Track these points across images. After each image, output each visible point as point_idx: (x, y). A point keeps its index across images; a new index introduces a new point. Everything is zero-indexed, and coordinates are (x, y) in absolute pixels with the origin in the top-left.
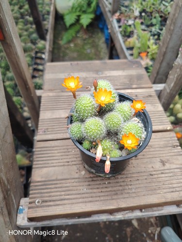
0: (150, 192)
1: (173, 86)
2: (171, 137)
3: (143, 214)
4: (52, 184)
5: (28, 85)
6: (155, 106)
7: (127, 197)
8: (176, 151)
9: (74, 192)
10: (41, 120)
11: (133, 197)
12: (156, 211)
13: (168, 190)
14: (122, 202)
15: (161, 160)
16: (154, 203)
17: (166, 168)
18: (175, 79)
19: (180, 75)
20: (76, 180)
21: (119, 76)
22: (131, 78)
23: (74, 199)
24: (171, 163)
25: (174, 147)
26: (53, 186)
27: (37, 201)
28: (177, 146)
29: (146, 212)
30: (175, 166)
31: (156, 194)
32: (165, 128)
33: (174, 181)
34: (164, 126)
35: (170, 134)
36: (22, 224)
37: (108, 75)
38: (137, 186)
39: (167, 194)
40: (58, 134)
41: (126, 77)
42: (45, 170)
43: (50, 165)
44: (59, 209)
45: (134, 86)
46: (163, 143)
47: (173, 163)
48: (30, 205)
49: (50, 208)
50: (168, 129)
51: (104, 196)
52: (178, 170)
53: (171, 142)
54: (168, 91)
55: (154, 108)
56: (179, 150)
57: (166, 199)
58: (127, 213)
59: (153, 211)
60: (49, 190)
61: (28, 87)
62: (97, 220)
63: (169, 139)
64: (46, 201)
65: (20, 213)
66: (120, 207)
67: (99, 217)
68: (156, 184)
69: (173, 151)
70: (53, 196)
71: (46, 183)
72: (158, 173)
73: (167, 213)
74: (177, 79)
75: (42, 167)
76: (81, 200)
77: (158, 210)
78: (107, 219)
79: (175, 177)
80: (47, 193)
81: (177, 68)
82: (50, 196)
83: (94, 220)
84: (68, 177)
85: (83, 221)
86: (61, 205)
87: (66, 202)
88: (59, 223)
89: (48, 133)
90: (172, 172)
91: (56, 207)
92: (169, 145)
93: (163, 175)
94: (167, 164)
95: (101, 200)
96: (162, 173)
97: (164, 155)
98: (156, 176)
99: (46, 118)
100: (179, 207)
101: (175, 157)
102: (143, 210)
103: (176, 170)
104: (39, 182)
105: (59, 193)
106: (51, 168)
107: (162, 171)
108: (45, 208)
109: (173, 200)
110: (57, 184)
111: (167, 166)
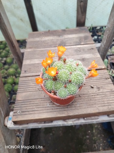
0: (89, 106)
1: (106, 43)
2: (104, 73)
3: (86, 121)
4: (28, 102)
5: (13, 44)
6: (95, 54)
7: (74, 109)
8: (107, 81)
9: (41, 106)
10: (24, 65)
11: (78, 109)
12: (94, 119)
13: (101, 105)
14: (71, 112)
15: (97, 87)
16: (91, 112)
17: (100, 91)
18: (106, 38)
19: (109, 34)
20: (43, 99)
21: (73, 38)
22: (80, 39)
23: (41, 110)
24: (103, 89)
25: (106, 79)
26: (29, 103)
27: (18, 111)
28: (108, 78)
29: (88, 120)
30: (106, 91)
31: (93, 107)
32: (101, 68)
33: (105, 100)
34: (101, 66)
35: (104, 71)
36: (11, 127)
37: (66, 37)
38: (81, 102)
39: (101, 107)
40: (34, 73)
41: (77, 38)
42: (24, 94)
43: (27, 91)
44: (31, 116)
45: (82, 43)
46: (99, 76)
47: (105, 89)
48: (14, 114)
49: (26, 115)
50: (103, 68)
51: (59, 108)
52: (108, 93)
53: (104, 76)
54: (103, 46)
55: (94, 56)
56: (110, 81)
57: (99, 110)
58: (75, 121)
59: (92, 119)
60: (26, 105)
61: (14, 45)
62: (56, 125)
63: (103, 74)
64: (24, 112)
65: (9, 120)
66: (69, 115)
67: (57, 123)
68: (93, 102)
69: (105, 81)
70: (28, 109)
71: (24, 101)
72: (95, 94)
73: (102, 121)
74: (107, 37)
75: (23, 92)
76: (45, 111)
77: (96, 119)
78: (62, 124)
79: (106, 97)
80: (25, 107)
81: (107, 30)
82: (26, 109)
83: (54, 125)
84: (38, 98)
85: (48, 125)
86: (33, 114)
87: (36, 112)
88: (33, 126)
89: (28, 72)
90: (104, 94)
91: (29, 115)
92: (103, 78)
93: (98, 96)
94: (101, 89)
95: (58, 111)
96: (98, 95)
97: (99, 84)
98: (93, 97)
99: (27, 64)
100: (109, 117)
101: (107, 85)
102: (85, 118)
103: (107, 93)
104: (20, 101)
105: (32, 107)
106: (28, 93)
107: (98, 94)
108: (23, 116)
109: (104, 111)
110: (31, 102)
111: (101, 90)
